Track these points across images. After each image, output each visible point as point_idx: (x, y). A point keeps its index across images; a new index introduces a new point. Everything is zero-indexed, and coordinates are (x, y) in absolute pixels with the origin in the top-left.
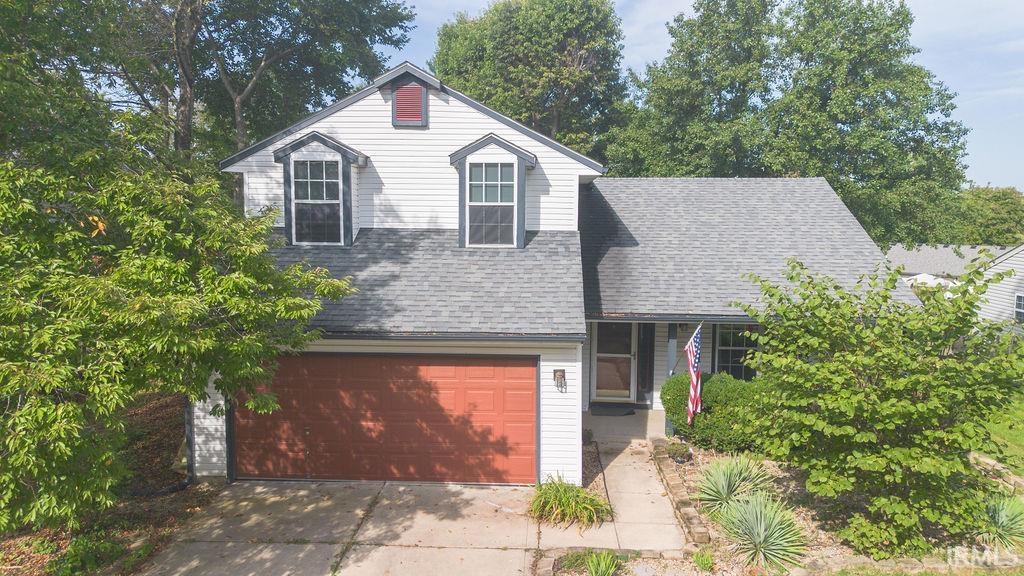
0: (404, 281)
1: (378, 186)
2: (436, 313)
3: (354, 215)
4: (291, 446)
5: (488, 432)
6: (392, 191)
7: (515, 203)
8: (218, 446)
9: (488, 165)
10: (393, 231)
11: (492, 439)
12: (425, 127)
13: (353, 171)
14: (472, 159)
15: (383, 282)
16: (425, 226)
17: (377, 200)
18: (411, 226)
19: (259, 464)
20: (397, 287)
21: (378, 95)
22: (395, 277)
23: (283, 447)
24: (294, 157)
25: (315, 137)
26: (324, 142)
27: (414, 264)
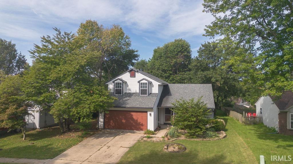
0: (130, 100)
1: (128, 86)
2: (133, 105)
3: (124, 90)
4: (112, 124)
5: (140, 122)
6: (130, 87)
7: (147, 89)
8: (102, 123)
9: (143, 83)
10: (130, 93)
11: (141, 124)
12: (135, 77)
13: (124, 84)
14: (141, 82)
15: (126, 100)
16: (135, 92)
17: (128, 88)
18: (132, 92)
19: (108, 127)
20: (128, 101)
21: (128, 73)
22: (129, 100)
23: (111, 124)
24: (115, 82)
25: (118, 79)
26: (120, 80)
27: (132, 98)
